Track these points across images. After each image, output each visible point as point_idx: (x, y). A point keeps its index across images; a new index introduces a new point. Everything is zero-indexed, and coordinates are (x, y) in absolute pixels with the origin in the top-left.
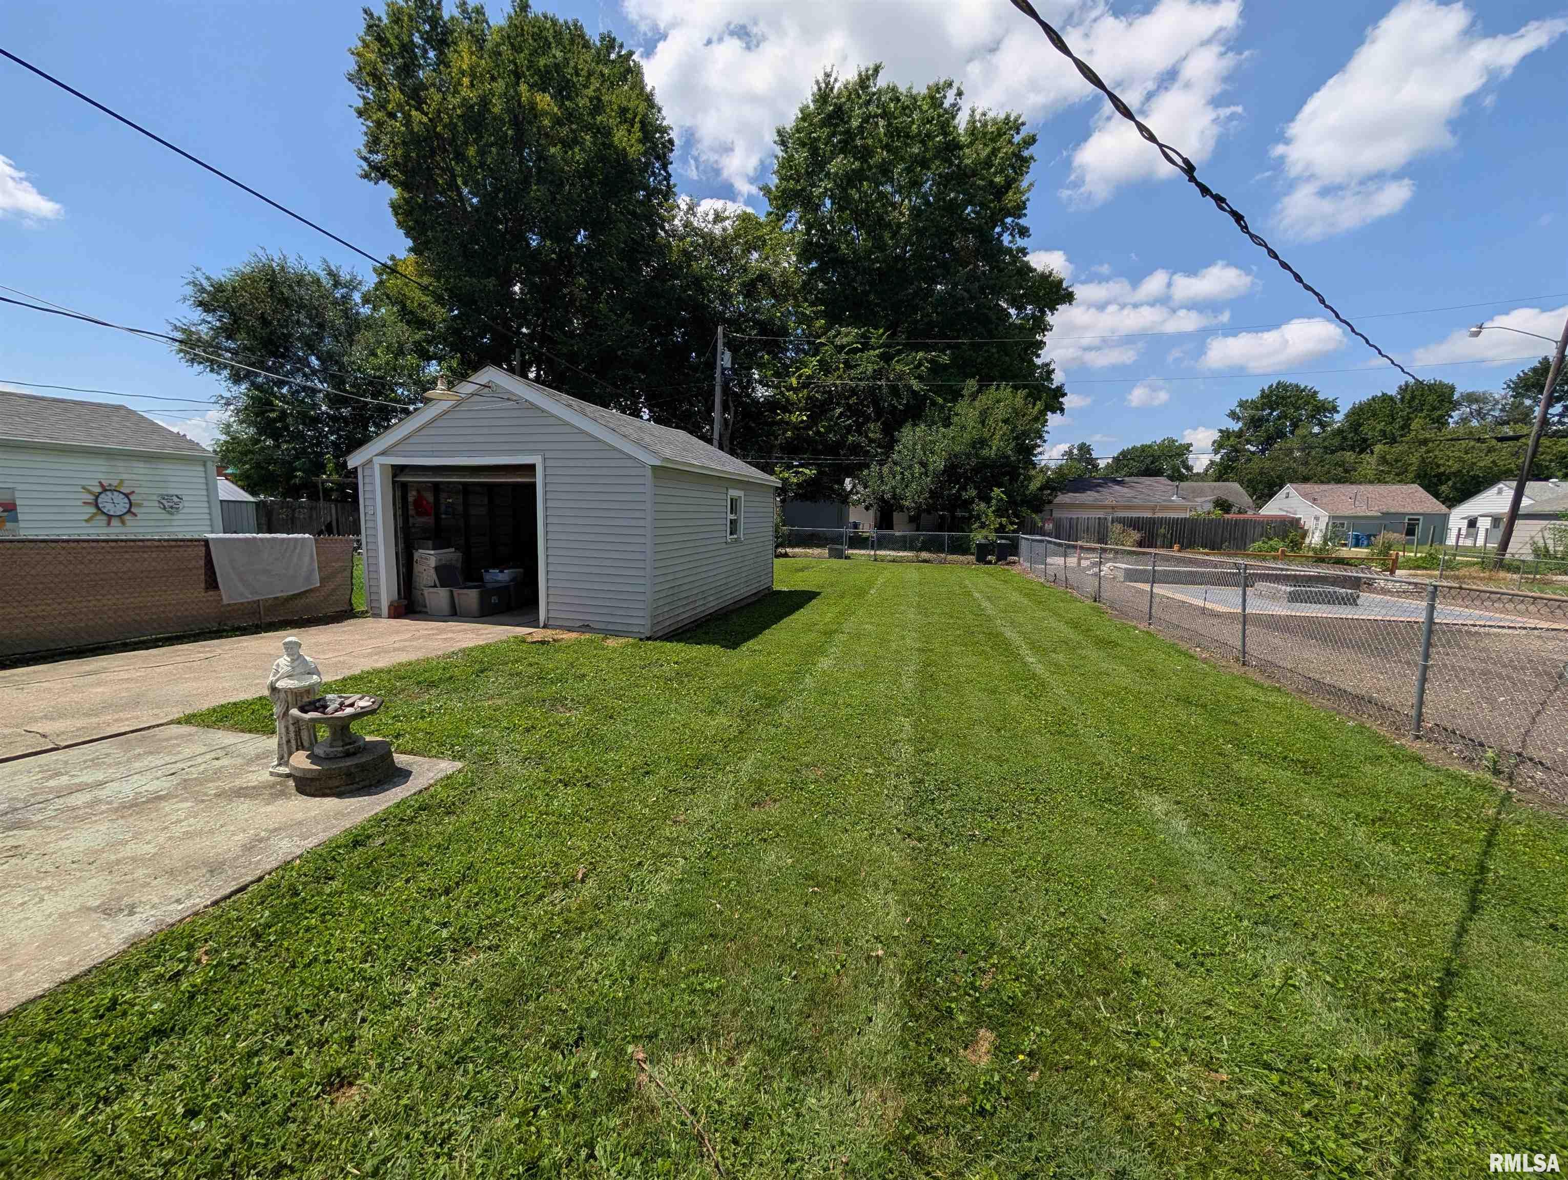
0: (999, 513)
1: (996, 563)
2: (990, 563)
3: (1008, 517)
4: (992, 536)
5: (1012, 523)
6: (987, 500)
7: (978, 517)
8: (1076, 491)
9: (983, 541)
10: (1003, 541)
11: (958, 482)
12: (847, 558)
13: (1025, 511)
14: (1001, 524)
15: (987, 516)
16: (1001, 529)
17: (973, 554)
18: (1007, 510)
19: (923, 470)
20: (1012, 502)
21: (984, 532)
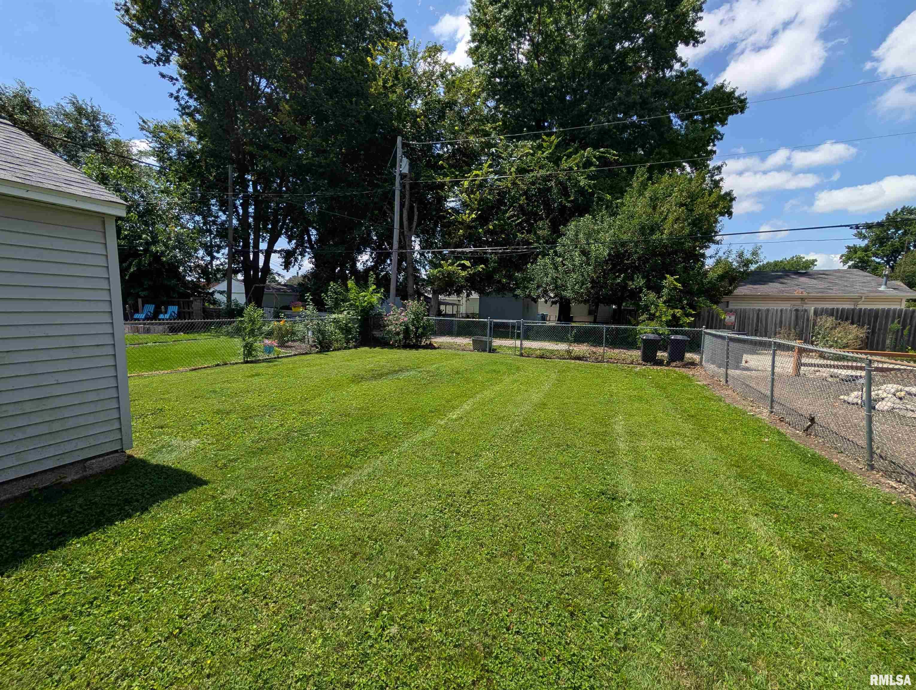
0: (670, 303)
1: (668, 364)
2: (660, 363)
3: (683, 308)
4: (665, 330)
5: (688, 315)
6: (658, 289)
7: (646, 308)
8: (755, 283)
9: (651, 336)
10: (679, 337)
11: (625, 271)
12: (492, 350)
13: (702, 301)
14: (674, 316)
15: (657, 306)
16: (674, 322)
17: (639, 348)
18: (681, 301)
19: (584, 258)
20: (687, 292)
21: (654, 325)
